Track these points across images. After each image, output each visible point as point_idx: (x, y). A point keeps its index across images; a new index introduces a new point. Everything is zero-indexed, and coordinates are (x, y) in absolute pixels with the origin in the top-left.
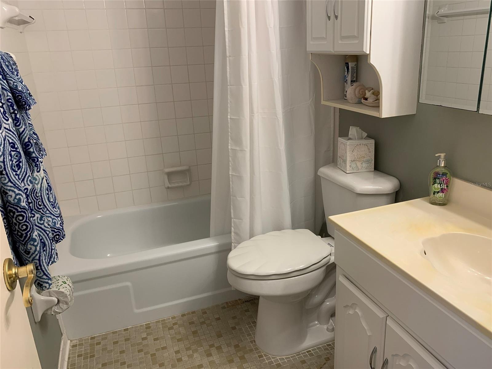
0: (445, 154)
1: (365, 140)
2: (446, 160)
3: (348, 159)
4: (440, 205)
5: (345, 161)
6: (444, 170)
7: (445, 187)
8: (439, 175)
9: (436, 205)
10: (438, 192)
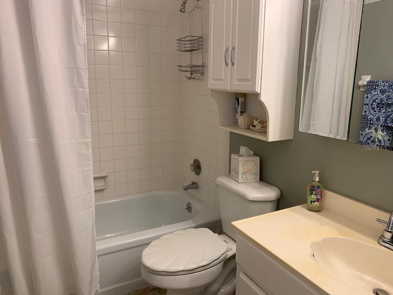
0: (319, 171)
1: (253, 157)
2: (320, 176)
3: (240, 172)
4: (316, 211)
5: (237, 173)
6: (318, 184)
7: (319, 197)
8: (315, 188)
9: (312, 211)
10: (314, 202)
